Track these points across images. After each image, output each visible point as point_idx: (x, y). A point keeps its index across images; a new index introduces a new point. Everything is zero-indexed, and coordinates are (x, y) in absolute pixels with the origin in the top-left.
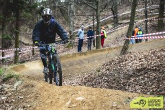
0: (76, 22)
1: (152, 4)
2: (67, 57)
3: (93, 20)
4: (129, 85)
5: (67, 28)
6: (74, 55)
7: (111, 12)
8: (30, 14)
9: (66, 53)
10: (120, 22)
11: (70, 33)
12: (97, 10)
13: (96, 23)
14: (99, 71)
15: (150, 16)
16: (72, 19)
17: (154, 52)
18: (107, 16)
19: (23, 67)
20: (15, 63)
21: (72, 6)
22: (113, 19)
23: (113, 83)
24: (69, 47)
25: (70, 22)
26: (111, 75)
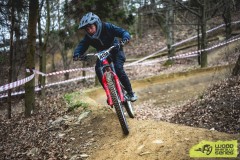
2: (162, 78)
3: (198, 30)
6: (172, 76)
7: (222, 20)
9: (162, 73)
10: (234, 32)
11: (169, 46)
12: (201, 18)
13: (201, 35)
16: (171, 29)
18: (217, 25)
20: (96, 85)
21: (171, 13)
24: (167, 64)
25: (168, 33)
26: (218, 103)
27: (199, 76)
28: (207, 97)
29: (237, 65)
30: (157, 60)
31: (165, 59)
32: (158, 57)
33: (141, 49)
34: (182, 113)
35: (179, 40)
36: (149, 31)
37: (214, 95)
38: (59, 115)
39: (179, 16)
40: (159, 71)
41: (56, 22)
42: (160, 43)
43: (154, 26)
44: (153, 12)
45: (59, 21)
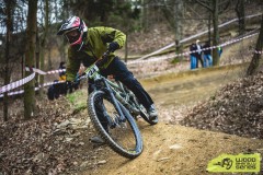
0: (186, 28)
2: (170, 77)
3: (209, 26)
4: (257, 120)
5: (173, 36)
6: (181, 74)
7: (234, 14)
8: (120, 18)
9: (170, 71)
10: (247, 27)
11: (177, 42)
12: (214, 12)
13: (212, 29)
14: (214, 99)
16: (179, 23)
18: (230, 19)
21: (180, 6)
22: (237, 23)
23: (234, 117)
24: (174, 62)
25: (176, 28)
26: (232, 105)
27: (210, 74)
28: (220, 99)
29: (252, 63)
30: (165, 57)
31: (173, 56)
32: (165, 53)
33: (146, 45)
34: (193, 116)
35: (188, 36)
36: (156, 25)
37: (227, 97)
38: (64, 118)
39: (188, 10)
40: (166, 69)
41: (53, 15)
42: (167, 39)
43: (161, 20)
44: (159, 4)
45: (56, 13)
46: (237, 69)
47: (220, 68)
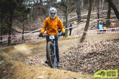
1: (103, 9)
4: (84, 64)
15: (102, 17)
17: (102, 42)
19: (13, 48)
22: (77, 18)
46: (76, 40)
47: (68, 39)
